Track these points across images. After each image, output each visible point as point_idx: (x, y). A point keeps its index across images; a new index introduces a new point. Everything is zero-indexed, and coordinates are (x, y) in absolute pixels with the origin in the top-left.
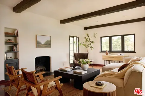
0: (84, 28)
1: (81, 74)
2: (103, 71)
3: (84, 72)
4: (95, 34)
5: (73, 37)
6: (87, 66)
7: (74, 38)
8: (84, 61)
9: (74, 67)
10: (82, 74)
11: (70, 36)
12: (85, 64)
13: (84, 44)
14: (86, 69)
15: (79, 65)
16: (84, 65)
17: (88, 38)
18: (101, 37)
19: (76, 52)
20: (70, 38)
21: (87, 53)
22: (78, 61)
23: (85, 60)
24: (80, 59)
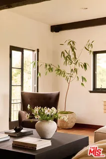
0: (51, 26)
1: (33, 147)
2: (96, 140)
3: (42, 144)
4: (90, 42)
5: (21, 50)
6: (51, 127)
7: (23, 54)
8: (44, 113)
9: (18, 130)
10: (38, 148)
11: (12, 48)
12: (47, 120)
13: (58, 70)
14: (50, 136)
15: (32, 125)
16: (43, 123)
17: (71, 53)
18: (95, 53)
19: (26, 90)
20: (13, 52)
21: (56, 92)
22: (30, 112)
23: (47, 111)
24: (33, 107)
